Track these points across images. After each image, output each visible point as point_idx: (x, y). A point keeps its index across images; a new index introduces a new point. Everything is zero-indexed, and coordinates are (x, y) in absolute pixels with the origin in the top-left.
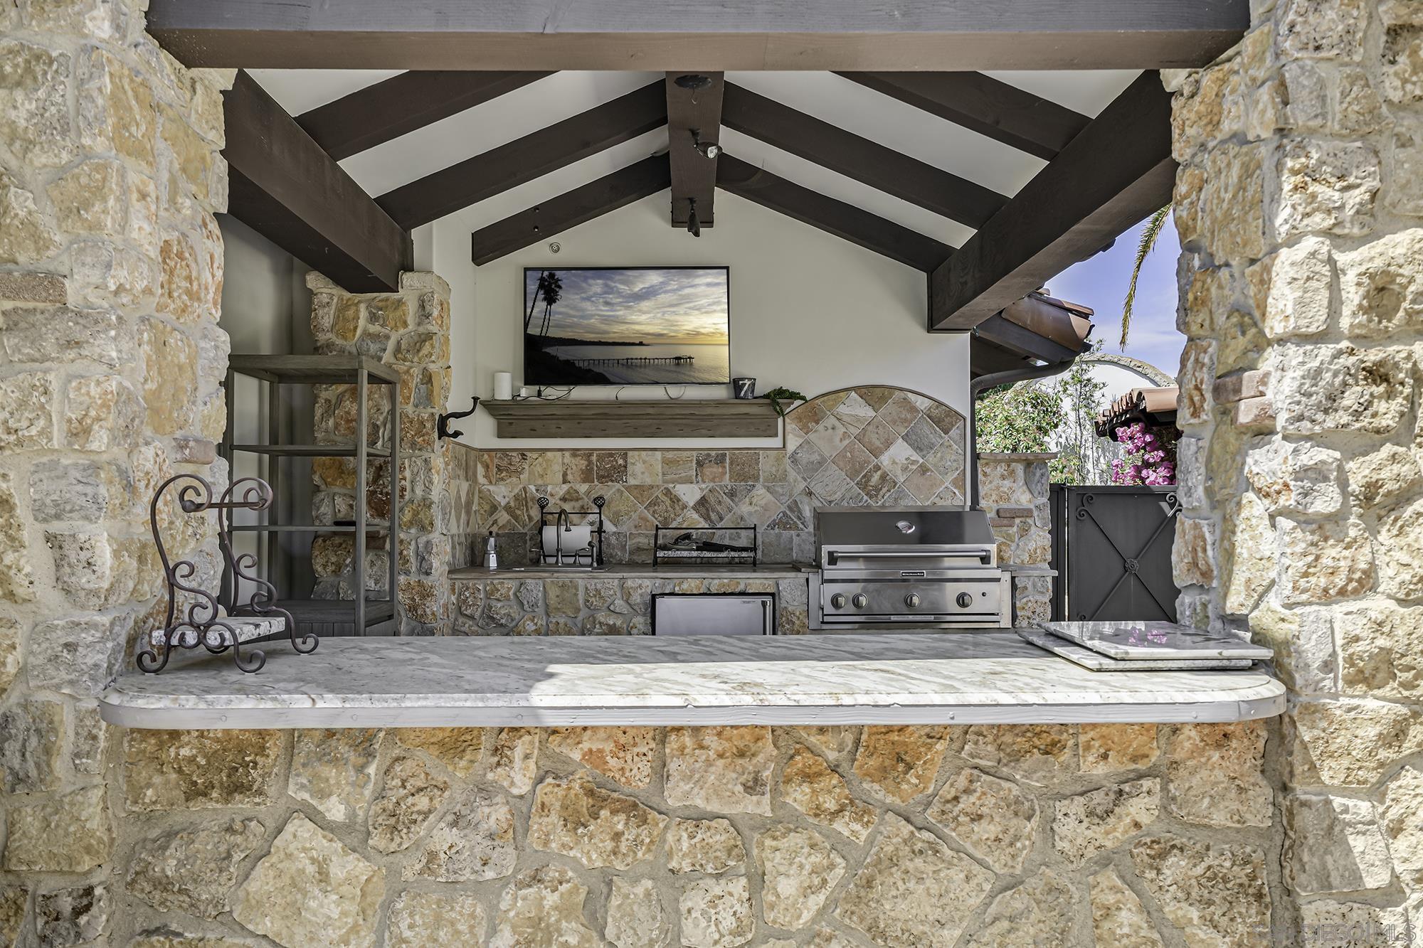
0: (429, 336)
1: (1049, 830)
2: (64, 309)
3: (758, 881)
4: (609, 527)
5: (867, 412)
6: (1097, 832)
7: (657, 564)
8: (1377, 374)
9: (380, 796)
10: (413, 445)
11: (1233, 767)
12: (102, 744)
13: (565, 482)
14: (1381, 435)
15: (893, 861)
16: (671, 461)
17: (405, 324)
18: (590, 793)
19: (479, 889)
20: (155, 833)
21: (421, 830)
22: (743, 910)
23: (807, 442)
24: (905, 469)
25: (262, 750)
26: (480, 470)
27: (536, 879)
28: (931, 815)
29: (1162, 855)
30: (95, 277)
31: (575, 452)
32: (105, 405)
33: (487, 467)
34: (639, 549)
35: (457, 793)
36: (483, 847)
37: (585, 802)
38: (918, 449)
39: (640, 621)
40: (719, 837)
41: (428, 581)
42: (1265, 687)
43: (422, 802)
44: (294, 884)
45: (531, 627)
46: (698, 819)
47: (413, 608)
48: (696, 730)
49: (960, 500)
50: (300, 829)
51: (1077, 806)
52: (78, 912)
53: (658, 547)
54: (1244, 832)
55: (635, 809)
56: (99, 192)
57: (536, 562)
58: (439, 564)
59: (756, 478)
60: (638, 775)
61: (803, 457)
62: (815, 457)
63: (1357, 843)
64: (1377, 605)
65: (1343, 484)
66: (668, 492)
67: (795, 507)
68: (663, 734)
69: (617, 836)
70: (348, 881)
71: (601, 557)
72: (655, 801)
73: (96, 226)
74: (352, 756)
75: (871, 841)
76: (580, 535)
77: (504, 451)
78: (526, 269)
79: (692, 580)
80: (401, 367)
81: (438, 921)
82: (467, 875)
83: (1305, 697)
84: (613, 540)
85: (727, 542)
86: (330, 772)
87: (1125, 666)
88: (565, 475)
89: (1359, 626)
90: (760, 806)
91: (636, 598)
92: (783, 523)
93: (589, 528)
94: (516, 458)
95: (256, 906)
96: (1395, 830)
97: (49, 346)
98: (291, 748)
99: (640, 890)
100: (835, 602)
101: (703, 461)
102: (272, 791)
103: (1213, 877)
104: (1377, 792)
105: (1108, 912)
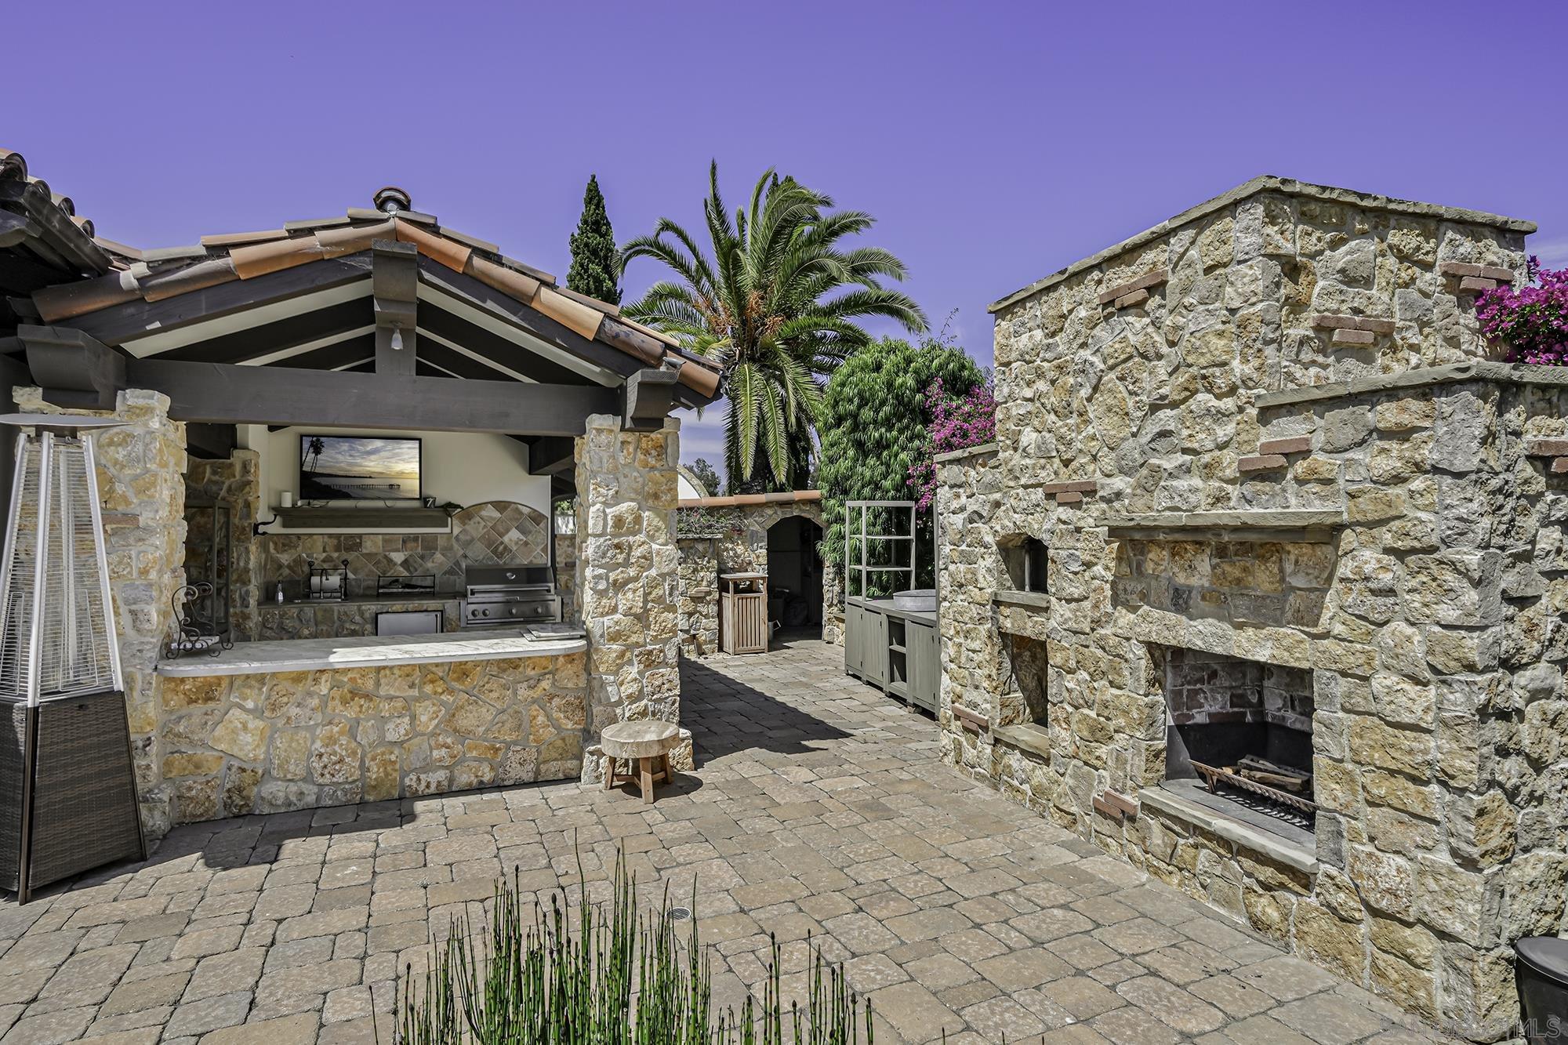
0: (249, 483)
1: (515, 693)
2: (138, 527)
3: (413, 718)
4: (351, 576)
5: (497, 515)
6: (531, 693)
7: (379, 596)
8: (618, 546)
9: (268, 698)
10: (238, 540)
11: (575, 669)
12: (154, 685)
13: (324, 551)
14: (619, 565)
15: (462, 707)
16: (388, 540)
17: (234, 476)
18: (351, 692)
19: (308, 728)
20: (173, 717)
21: (285, 709)
22: (408, 727)
23: (464, 530)
24: (517, 543)
25: (219, 685)
26: (271, 545)
27: (330, 723)
28: (475, 692)
29: (552, 699)
30: (151, 515)
31: (330, 535)
32: (155, 562)
33: (276, 544)
34: (368, 588)
35: (298, 697)
36: (309, 713)
37: (349, 695)
38: (523, 533)
39: (369, 627)
40: (399, 704)
41: (247, 611)
42: (583, 642)
43: (285, 699)
44: (233, 731)
45: (306, 632)
46: (391, 698)
47: (238, 625)
48: (391, 668)
49: (545, 560)
50: (236, 712)
51: (525, 685)
52: (145, 746)
53: (379, 587)
54: (578, 689)
55: (368, 697)
56: (154, 484)
57: (307, 596)
58: (252, 602)
59: (436, 549)
60: (370, 684)
61: (461, 537)
62: (468, 538)
63: (609, 689)
64: (617, 617)
65: (607, 580)
66: (386, 557)
67: (457, 564)
68: (379, 669)
69: (361, 706)
70: (256, 728)
71: (347, 593)
72: (375, 693)
73: (153, 496)
74: (257, 685)
75: (454, 701)
76: (334, 580)
77: (287, 535)
78: (302, 436)
79: (398, 605)
80: (232, 499)
81: (292, 740)
82: (303, 724)
83: (595, 645)
84: (353, 583)
85: (419, 583)
86: (248, 691)
87: (539, 639)
88: (324, 548)
89: (611, 623)
90: (415, 692)
91: (367, 615)
92: (450, 572)
93: (339, 578)
94: (294, 539)
95: (219, 740)
96: (622, 684)
97: (131, 541)
98: (231, 684)
99: (370, 724)
100: (473, 613)
101: (406, 540)
102: (223, 698)
103: (569, 704)
104: (616, 673)
105: (535, 718)
